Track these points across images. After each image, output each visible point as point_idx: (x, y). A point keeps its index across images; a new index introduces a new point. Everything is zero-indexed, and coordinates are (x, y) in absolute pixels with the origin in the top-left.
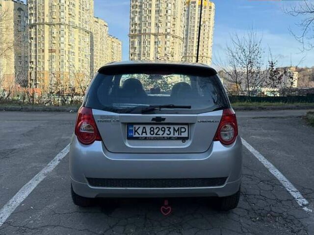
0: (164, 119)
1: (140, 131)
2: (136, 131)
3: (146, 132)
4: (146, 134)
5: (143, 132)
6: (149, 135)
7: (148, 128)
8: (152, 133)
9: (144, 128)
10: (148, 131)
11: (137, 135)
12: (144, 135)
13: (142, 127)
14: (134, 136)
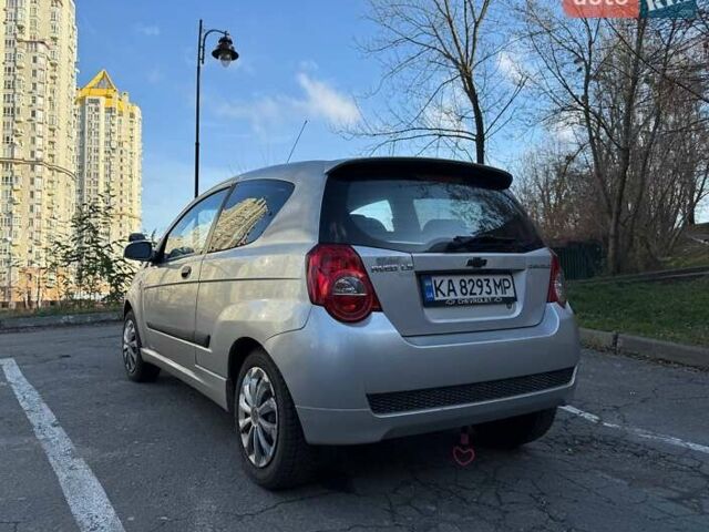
0: (485, 262)
1: (444, 288)
2: (438, 289)
3: (454, 290)
4: (456, 294)
5: (449, 291)
6: (460, 296)
7: (456, 280)
8: (464, 291)
9: (450, 281)
10: (458, 289)
11: (440, 297)
12: (452, 296)
13: (446, 279)
14: (436, 299)
